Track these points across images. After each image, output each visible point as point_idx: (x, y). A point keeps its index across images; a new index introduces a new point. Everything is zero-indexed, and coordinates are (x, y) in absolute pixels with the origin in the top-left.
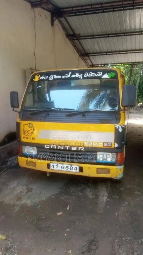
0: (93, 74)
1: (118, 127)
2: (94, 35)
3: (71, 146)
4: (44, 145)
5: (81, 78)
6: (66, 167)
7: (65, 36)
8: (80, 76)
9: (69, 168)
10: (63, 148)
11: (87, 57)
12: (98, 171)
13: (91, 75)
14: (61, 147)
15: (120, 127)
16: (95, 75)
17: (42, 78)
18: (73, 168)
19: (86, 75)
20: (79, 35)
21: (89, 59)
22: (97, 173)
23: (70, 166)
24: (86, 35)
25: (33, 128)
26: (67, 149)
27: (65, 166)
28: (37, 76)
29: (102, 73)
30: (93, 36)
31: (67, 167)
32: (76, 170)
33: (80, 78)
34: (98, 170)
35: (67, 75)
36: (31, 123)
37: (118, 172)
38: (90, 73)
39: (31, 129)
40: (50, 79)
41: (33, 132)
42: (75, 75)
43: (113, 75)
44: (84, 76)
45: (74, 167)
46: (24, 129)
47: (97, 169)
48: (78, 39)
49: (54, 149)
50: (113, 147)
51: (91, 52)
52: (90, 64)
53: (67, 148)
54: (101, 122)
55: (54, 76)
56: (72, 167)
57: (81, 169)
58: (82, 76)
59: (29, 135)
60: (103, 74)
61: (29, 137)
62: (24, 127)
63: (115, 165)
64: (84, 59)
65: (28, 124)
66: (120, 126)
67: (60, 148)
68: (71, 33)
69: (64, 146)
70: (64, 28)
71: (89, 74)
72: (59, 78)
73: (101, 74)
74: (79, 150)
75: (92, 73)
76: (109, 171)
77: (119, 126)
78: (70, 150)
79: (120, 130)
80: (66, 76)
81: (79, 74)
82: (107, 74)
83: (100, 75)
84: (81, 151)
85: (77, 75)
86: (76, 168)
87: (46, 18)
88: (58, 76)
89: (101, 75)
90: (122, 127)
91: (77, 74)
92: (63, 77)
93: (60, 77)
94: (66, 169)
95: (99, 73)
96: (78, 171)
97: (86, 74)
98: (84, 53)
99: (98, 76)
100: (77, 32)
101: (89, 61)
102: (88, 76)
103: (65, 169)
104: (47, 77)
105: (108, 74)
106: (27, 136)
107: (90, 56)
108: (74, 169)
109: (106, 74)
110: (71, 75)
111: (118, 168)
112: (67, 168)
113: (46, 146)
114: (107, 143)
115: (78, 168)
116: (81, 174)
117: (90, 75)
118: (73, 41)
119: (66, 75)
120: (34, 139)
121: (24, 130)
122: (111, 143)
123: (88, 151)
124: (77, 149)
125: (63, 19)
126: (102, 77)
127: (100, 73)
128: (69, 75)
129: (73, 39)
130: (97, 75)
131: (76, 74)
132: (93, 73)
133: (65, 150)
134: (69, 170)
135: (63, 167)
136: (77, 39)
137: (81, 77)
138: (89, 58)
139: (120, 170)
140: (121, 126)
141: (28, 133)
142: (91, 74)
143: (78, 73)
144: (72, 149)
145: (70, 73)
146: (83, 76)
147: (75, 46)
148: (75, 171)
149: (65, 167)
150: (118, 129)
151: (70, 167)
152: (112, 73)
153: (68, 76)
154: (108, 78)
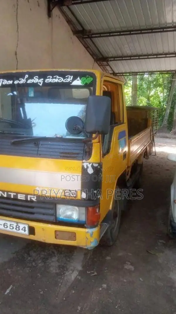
0: (59, 79)
1: (87, 165)
2: (110, 31)
3: (17, 193)
5: (41, 85)
6: (10, 225)
7: (71, 33)
8: (40, 82)
9: (15, 227)
10: (5, 196)
11: (105, 63)
12: (57, 235)
13: (56, 80)
15: (90, 166)
16: (62, 80)
18: (21, 228)
19: (48, 80)
20: (90, 31)
21: (108, 65)
22: (56, 238)
23: (15, 224)
24: (100, 31)
26: (12, 197)
27: (9, 223)
29: (72, 77)
30: (110, 34)
31: (11, 225)
32: (25, 231)
33: (40, 84)
34: (58, 233)
35: (21, 80)
37: (88, 239)
38: (54, 77)
42: (33, 80)
43: (89, 80)
44: (46, 82)
45: (22, 226)
47: (56, 231)
48: (90, 38)
50: (79, 197)
51: (110, 55)
52: (111, 72)
53: (11, 194)
54: (61, 156)
55: (3, 81)
56: (19, 227)
57: (32, 231)
58: (42, 82)
60: (74, 79)
63: (85, 226)
64: (102, 65)
66: (90, 163)
67: (2, 195)
68: (80, 28)
69: (8, 192)
70: (69, 21)
71: (53, 78)
72: (10, 84)
73: (70, 78)
74: (29, 199)
75: (58, 77)
76: (73, 236)
77: (88, 164)
78: (16, 199)
79: (90, 171)
80: (20, 81)
81: (39, 79)
82: (80, 78)
83: (69, 81)
84: (32, 201)
85: (36, 80)
86: (25, 227)
87: (39, 5)
88: (9, 81)
89: (70, 80)
90: (92, 166)
91: (36, 78)
92: (16, 82)
93: (11, 82)
95: (68, 78)
96: (27, 232)
97: (49, 79)
98: (101, 56)
99: (67, 81)
100: (88, 27)
101: (108, 68)
102: (51, 82)
103: (8, 229)
105: (82, 79)
107: (108, 61)
108: (22, 229)
109: (79, 78)
110: (27, 80)
111: (88, 232)
112: (12, 228)
115: (27, 229)
116: (32, 237)
117: (54, 80)
118: (84, 40)
119: (20, 79)
123: (44, 202)
124: (26, 197)
125: (65, 8)
126: (71, 83)
127: (70, 76)
128: (24, 79)
129: (83, 38)
130: (65, 81)
131: (34, 78)
132: (59, 77)
133: (8, 198)
134: (14, 230)
135: (5, 224)
136: (89, 37)
137: (40, 83)
138: (108, 64)
139: (92, 235)
142: (55, 78)
143: (37, 77)
144: (19, 198)
145: (27, 76)
146: (44, 81)
147: (87, 47)
148: (23, 232)
149: (9, 225)
150: (86, 170)
151: (16, 226)
152: (88, 77)
153: (22, 81)
154: (81, 84)
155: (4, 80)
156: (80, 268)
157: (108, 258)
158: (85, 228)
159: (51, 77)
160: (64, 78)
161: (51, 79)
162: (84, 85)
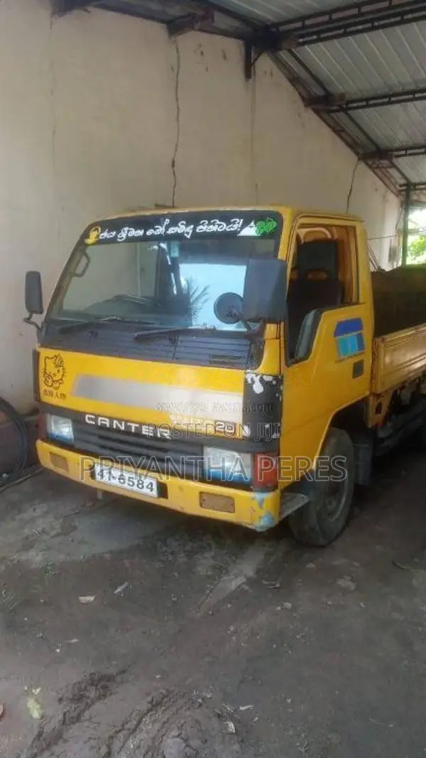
0: (219, 225)
1: (252, 379)
2: (391, 93)
3: (141, 424)
4: (84, 414)
5: (189, 237)
6: (129, 478)
7: (300, 103)
8: (188, 231)
9: (136, 483)
10: (123, 428)
11: (385, 162)
12: (204, 500)
13: (213, 228)
14: (119, 425)
15: (257, 379)
16: (224, 227)
18: (145, 485)
19: (201, 227)
20: (342, 96)
21: (394, 166)
22: (201, 505)
24: (366, 95)
25: (63, 369)
26: (133, 430)
28: (94, 230)
29: (242, 221)
30: (390, 97)
31: (131, 479)
32: (152, 490)
33: (187, 236)
34: (205, 497)
35: (158, 228)
36: (59, 355)
37: (254, 510)
38: (212, 221)
39: (59, 371)
40: (120, 239)
41: (61, 379)
42: (177, 228)
43: (272, 225)
44: (197, 231)
45: (147, 482)
46: (45, 370)
47: (201, 493)
48: (345, 110)
49: (103, 427)
50: (239, 435)
51: (397, 145)
52: (403, 181)
53: (131, 426)
54: (210, 362)
55: (128, 231)
56: (143, 482)
57: (163, 490)
58: (191, 231)
59: (54, 385)
60: (245, 224)
61: (55, 392)
62: (46, 364)
63: (252, 487)
65: (53, 358)
66: (257, 375)
67: (117, 426)
68: (320, 92)
69: (126, 421)
70: (294, 80)
71: (209, 224)
72: (140, 236)
73: (239, 223)
74: (159, 435)
75: (218, 222)
76: (230, 504)
77: (254, 375)
78: (138, 434)
79: (258, 388)
80: (155, 229)
81: (187, 226)
82: (255, 223)
84: (163, 440)
85: (182, 228)
86: (151, 484)
87: (225, 57)
89: (238, 228)
90: (262, 380)
91: (182, 224)
92: (149, 233)
93: (140, 233)
94: (129, 484)
95: (234, 223)
96: (155, 493)
97: (204, 226)
98: (373, 148)
99: (232, 229)
100: (338, 88)
102: (205, 231)
103: (126, 485)
104: (114, 233)
105: (257, 224)
106: (51, 389)
107: (390, 159)
108: (147, 487)
109: (252, 224)
110: (167, 228)
111: (253, 499)
112: (131, 484)
113: (89, 419)
114: (225, 422)
115: (155, 487)
116: (163, 502)
117: (211, 226)
118: (333, 114)
119: (156, 227)
120: (63, 396)
121: (46, 373)
122: (235, 424)
123: (184, 442)
124: (155, 432)
125: (284, 55)
126: (239, 232)
127: (238, 220)
128: (162, 227)
129: (329, 112)
130: (229, 228)
131: (180, 225)
132: (220, 221)
133: (127, 432)
134: (135, 488)
136: (341, 109)
137: (188, 233)
138: (392, 163)
139: (261, 503)
140: (259, 377)
141: (53, 381)
142: (214, 224)
143: (184, 222)
144: (144, 433)
145: (167, 221)
146: (194, 229)
147: (338, 131)
148: (148, 492)
150: (251, 386)
151: (138, 481)
152: (270, 221)
153: (160, 230)
154: (256, 235)
155: (131, 229)
156: (251, 573)
157: (311, 565)
158: (251, 490)
159: (207, 222)
160: (228, 223)
161: (206, 227)
162: (259, 235)
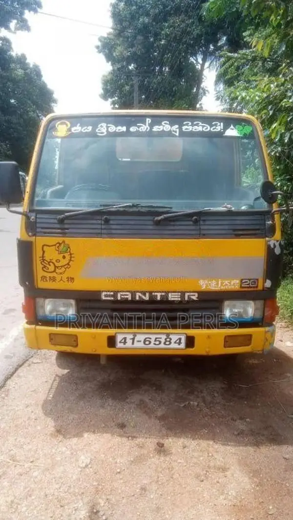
0: (203, 127)
1: (274, 244)
4: (99, 293)
5: (177, 134)
6: (156, 338)
8: (175, 130)
9: (163, 341)
12: (228, 342)
13: (200, 129)
15: (277, 245)
16: (207, 128)
17: (75, 130)
18: (173, 341)
19: (186, 127)
22: (225, 346)
23: (164, 337)
25: (71, 254)
27: (153, 337)
28: (62, 124)
29: (222, 124)
31: (157, 340)
32: (180, 343)
33: (175, 134)
34: (228, 339)
35: (142, 126)
36: (64, 242)
37: (267, 340)
38: (195, 123)
39: (64, 257)
40: (99, 133)
41: (68, 264)
42: (162, 126)
44: (184, 130)
45: (174, 338)
46: (43, 257)
47: (225, 337)
50: (260, 287)
54: (236, 235)
55: (108, 127)
56: (171, 339)
57: (190, 342)
58: (178, 130)
59: (57, 270)
60: (226, 127)
61: (58, 277)
62: (44, 252)
65: (55, 245)
66: (277, 241)
71: (193, 125)
72: (123, 132)
73: (220, 125)
75: (201, 124)
76: (248, 339)
77: (275, 242)
79: (278, 251)
80: (139, 127)
82: (234, 127)
83: (219, 130)
85: (166, 127)
86: (180, 339)
88: (120, 128)
89: (221, 129)
90: (280, 244)
91: (165, 123)
92: (133, 129)
93: (124, 129)
94: (155, 344)
95: (216, 125)
96: (183, 345)
97: (188, 126)
102: (191, 131)
103: (152, 345)
104: (90, 128)
105: (237, 127)
106: (54, 274)
108: (175, 343)
109: (232, 127)
110: (151, 126)
111: (266, 332)
112: (158, 343)
114: (250, 280)
115: (183, 341)
116: (191, 351)
117: (196, 127)
119: (138, 124)
120: (71, 279)
121: (44, 260)
122: (257, 280)
126: (224, 132)
128: (145, 125)
130: (214, 129)
131: (163, 123)
134: (162, 346)
135: (147, 339)
137: (176, 132)
140: (279, 242)
141: (55, 267)
142: (197, 125)
143: (167, 122)
145: (149, 120)
146: (180, 128)
148: (176, 346)
149: (153, 341)
150: (273, 249)
151: (166, 339)
152: (245, 125)
153: (144, 128)
154: (239, 135)
155: (109, 125)
159: (190, 124)
160: (211, 126)
161: (191, 127)
162: (242, 136)
